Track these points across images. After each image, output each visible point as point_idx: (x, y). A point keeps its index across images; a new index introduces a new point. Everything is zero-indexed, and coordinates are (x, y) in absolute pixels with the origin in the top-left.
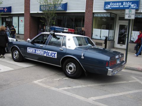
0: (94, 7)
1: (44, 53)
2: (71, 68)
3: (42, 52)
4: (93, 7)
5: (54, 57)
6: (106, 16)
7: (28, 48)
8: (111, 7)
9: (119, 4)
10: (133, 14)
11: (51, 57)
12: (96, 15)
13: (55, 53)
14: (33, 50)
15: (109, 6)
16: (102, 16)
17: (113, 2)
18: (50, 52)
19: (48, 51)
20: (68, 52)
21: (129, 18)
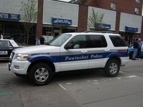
0: (43, 20)
6: (51, 27)
8: (57, 22)
12: (44, 26)
16: (49, 27)
17: (58, 19)
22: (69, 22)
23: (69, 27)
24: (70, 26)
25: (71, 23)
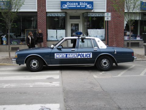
0: (47, 6)
1: (78, 56)
2: (105, 63)
3: (75, 56)
4: (45, 6)
5: (89, 57)
7: (55, 54)
8: (68, 7)
9: (76, 4)
11: (86, 57)
12: (49, 15)
13: (90, 54)
14: (63, 55)
15: (66, 6)
16: (57, 15)
17: (70, 2)
18: (85, 54)
19: (83, 53)
20: (101, 51)
22: (88, 6)
23: (91, 13)
24: (92, 11)
25: (93, 6)
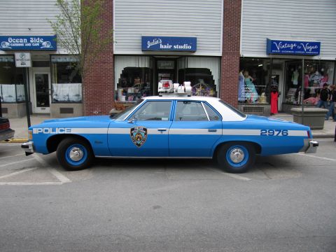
10: (28, 60)
15: (7, 44)
17: (13, 37)
21: (23, 66)
